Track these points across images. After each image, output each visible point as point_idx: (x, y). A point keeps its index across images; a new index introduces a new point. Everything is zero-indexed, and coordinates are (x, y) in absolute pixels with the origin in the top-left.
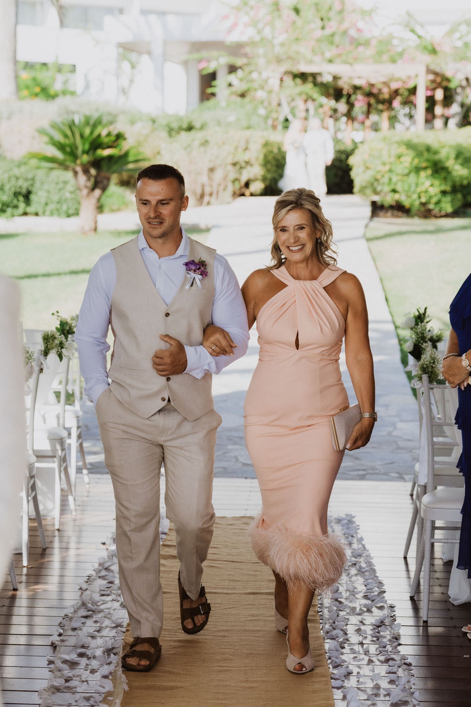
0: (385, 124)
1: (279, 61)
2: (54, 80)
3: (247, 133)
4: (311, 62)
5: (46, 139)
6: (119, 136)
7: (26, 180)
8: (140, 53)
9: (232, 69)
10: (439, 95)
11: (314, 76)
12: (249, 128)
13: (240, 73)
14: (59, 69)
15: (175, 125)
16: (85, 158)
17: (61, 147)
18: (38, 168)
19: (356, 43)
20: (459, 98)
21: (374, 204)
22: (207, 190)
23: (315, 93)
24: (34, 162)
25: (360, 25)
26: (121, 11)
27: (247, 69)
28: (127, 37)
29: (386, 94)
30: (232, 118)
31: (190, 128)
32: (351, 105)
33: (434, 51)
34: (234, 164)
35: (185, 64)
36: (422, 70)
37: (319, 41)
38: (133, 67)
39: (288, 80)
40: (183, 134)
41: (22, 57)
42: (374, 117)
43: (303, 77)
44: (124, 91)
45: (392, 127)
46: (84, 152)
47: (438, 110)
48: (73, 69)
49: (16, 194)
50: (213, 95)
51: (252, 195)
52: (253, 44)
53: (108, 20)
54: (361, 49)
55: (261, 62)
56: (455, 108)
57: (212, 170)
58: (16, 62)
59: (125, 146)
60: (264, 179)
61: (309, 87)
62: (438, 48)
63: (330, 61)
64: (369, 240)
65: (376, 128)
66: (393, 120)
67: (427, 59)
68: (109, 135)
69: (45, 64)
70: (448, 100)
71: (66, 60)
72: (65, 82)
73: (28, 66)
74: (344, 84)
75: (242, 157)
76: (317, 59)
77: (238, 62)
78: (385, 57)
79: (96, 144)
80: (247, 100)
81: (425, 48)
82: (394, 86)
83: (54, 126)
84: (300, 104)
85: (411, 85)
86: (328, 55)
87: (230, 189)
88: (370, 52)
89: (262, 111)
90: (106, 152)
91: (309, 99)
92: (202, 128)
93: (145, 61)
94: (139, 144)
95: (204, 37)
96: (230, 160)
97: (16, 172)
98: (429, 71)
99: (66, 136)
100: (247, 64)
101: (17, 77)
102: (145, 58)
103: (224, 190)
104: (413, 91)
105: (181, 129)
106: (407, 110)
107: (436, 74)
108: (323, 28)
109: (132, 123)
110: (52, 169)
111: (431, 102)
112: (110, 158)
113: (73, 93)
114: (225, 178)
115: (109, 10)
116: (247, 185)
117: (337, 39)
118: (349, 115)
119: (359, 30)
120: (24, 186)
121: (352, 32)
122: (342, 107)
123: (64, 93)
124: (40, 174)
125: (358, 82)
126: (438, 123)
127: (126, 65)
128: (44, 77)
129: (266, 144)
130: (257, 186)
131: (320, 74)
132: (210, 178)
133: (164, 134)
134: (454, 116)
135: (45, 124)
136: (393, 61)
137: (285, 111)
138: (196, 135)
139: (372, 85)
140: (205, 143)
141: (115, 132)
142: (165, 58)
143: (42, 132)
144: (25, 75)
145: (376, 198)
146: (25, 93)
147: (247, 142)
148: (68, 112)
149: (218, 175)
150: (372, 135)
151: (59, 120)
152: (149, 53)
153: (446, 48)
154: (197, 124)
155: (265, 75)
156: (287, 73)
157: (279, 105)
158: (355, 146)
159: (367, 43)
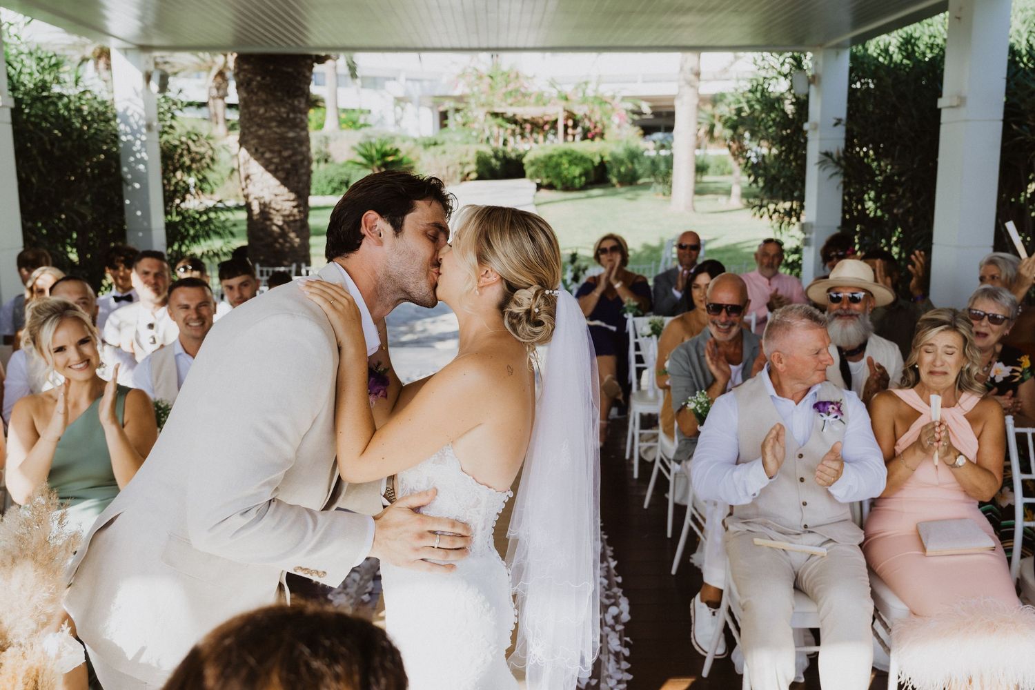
0: (541, 138)
1: (483, 105)
2: (358, 118)
3: (467, 147)
4: (500, 106)
5: (356, 152)
6: (397, 151)
7: (346, 175)
8: (406, 102)
9: (457, 110)
10: (570, 123)
11: (502, 114)
12: (468, 143)
13: (461, 113)
14: (362, 112)
15: (427, 143)
16: (379, 163)
17: (365, 156)
18: (352, 168)
19: (524, 95)
20: (581, 124)
21: (537, 184)
22: (446, 178)
23: (504, 124)
24: (350, 165)
25: (526, 85)
26: (394, 79)
27: (465, 110)
28: (400, 94)
29: (541, 121)
30: (458, 139)
31: (435, 144)
32: (523, 129)
33: (566, 99)
34: (460, 164)
35: (431, 108)
36: (560, 110)
37: (504, 94)
38: (403, 109)
39: (489, 117)
40: (432, 149)
41: (342, 105)
42: (535, 135)
43: (496, 115)
44: (397, 122)
45: (545, 141)
46: (378, 159)
47: (570, 131)
48: (369, 112)
49: (341, 183)
50: (446, 126)
51: (471, 180)
52: (467, 96)
53: (389, 84)
54: (527, 99)
55: (473, 106)
56: (579, 129)
57: (448, 168)
58: (338, 108)
59: (401, 155)
60: (477, 171)
61: (499, 120)
62: (569, 98)
63: (511, 105)
64: (536, 205)
65: (536, 142)
66: (545, 137)
67: (563, 103)
68: (391, 149)
69: (354, 110)
70: (575, 126)
71: (365, 107)
72: (366, 119)
73: (345, 111)
74: (518, 118)
75: (465, 160)
76: (503, 104)
77: (460, 106)
78: (541, 103)
79: (385, 155)
80: (466, 127)
81: (562, 98)
82: (546, 118)
83: (361, 145)
84: (495, 129)
85: (553, 118)
86: (510, 101)
87: (459, 177)
88: (533, 100)
89: (474, 134)
90: (390, 159)
91: (500, 126)
92: (443, 143)
93: (409, 106)
94: (408, 153)
95: (442, 93)
96: (458, 161)
97: (341, 170)
98: (565, 110)
99: (367, 150)
100: (466, 108)
101: (339, 117)
102: (409, 105)
103: (456, 177)
104: (556, 122)
105: (430, 145)
106: (552, 131)
107: (568, 112)
108: (506, 86)
109: (404, 141)
110: (359, 169)
111: (566, 127)
112: (393, 162)
113: (370, 126)
114: (455, 172)
115: (388, 79)
116: (468, 174)
117: (513, 93)
118: (523, 136)
119: (526, 88)
120: (345, 178)
121: (523, 90)
122: (518, 130)
123: (365, 125)
124: (354, 172)
125: (526, 117)
126: (570, 138)
127: (398, 109)
128: (354, 116)
129: (478, 152)
130: (474, 175)
131: (505, 113)
132: (448, 171)
133: (421, 148)
134: (578, 134)
135: (355, 144)
136: (544, 104)
137: (487, 133)
138: (440, 148)
139: (533, 118)
140: (444, 152)
141: (394, 149)
142: (420, 105)
143: (354, 148)
144: (343, 116)
145: (538, 181)
146: (344, 126)
147: (467, 151)
148: (369, 137)
149: (451, 170)
150: (534, 145)
151: (363, 141)
152: (411, 102)
153: (572, 97)
154: (439, 142)
155: (475, 114)
156: (488, 113)
157: (484, 130)
158: (526, 152)
159: (530, 95)
